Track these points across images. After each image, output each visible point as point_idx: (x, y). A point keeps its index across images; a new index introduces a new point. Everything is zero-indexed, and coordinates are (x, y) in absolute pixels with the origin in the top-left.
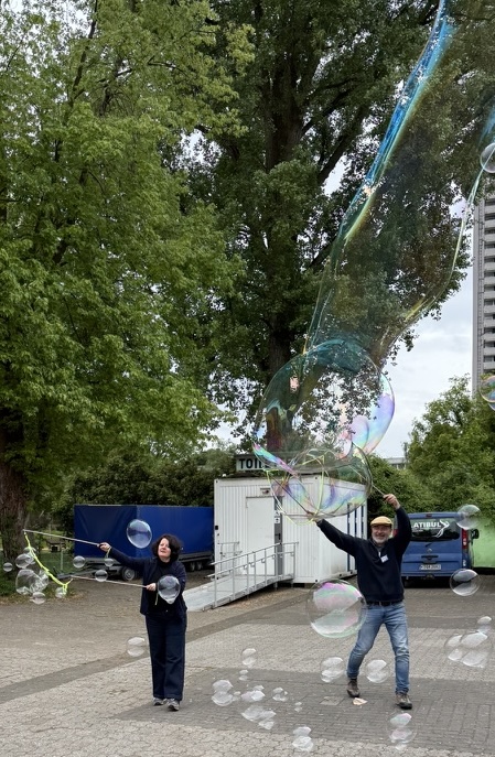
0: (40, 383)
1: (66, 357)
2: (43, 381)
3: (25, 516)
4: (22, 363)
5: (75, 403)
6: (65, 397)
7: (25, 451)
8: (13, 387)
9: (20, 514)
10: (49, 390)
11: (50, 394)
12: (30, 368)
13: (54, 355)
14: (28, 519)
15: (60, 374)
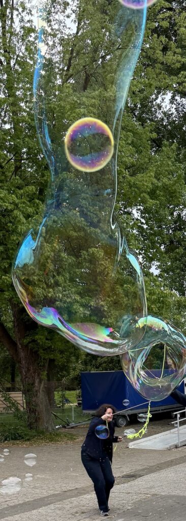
0: (43, 288)
2: (45, 286)
3: (40, 382)
5: (68, 300)
6: (61, 295)
7: (37, 337)
9: (37, 381)
10: (49, 292)
11: (50, 295)
12: (35, 278)
14: (42, 386)
15: (57, 280)
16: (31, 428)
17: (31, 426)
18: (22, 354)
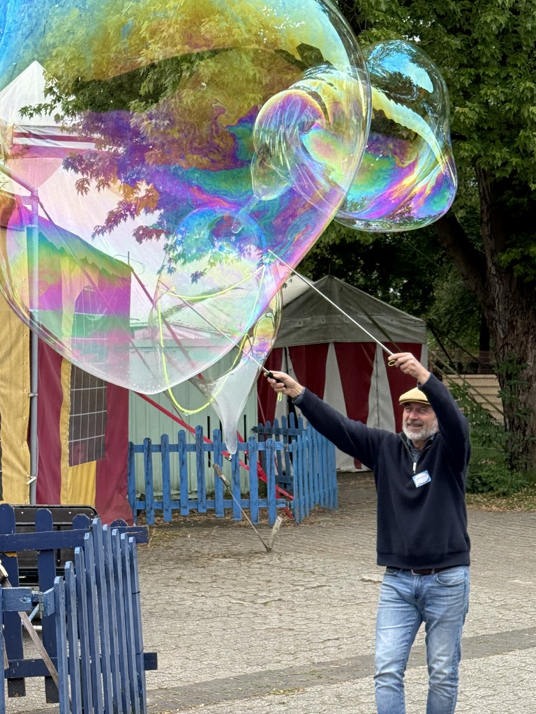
16: (513, 467)
17: (514, 463)
18: (498, 289)
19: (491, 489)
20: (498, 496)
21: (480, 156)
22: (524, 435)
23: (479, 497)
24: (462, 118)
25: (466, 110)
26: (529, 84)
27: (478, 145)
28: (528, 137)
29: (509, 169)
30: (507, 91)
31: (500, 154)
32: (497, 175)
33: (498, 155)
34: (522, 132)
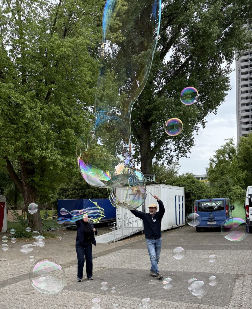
0: (39, 150)
1: (50, 139)
2: (41, 149)
4: (32, 142)
5: (54, 158)
6: (50, 155)
7: (35, 178)
8: (29, 153)
10: (43, 153)
11: (43, 155)
12: (35, 144)
13: (44, 138)
15: (48, 146)
18: (25, 188)
19: (25, 236)
20: (27, 238)
21: (21, 155)
22: (32, 223)
23: (22, 238)
24: (18, 145)
25: (19, 143)
26: (33, 138)
27: (21, 153)
28: (33, 151)
29: (29, 159)
30: (28, 139)
31: (27, 155)
32: (26, 160)
33: (26, 155)
34: (32, 150)
